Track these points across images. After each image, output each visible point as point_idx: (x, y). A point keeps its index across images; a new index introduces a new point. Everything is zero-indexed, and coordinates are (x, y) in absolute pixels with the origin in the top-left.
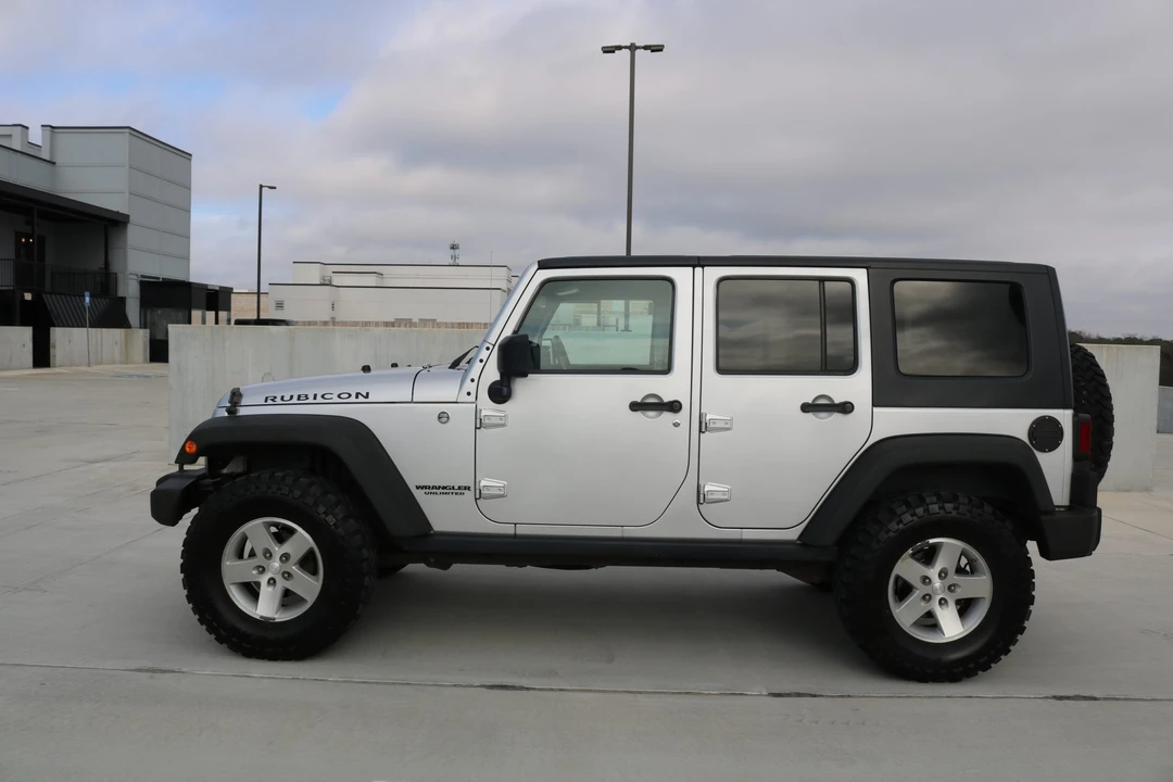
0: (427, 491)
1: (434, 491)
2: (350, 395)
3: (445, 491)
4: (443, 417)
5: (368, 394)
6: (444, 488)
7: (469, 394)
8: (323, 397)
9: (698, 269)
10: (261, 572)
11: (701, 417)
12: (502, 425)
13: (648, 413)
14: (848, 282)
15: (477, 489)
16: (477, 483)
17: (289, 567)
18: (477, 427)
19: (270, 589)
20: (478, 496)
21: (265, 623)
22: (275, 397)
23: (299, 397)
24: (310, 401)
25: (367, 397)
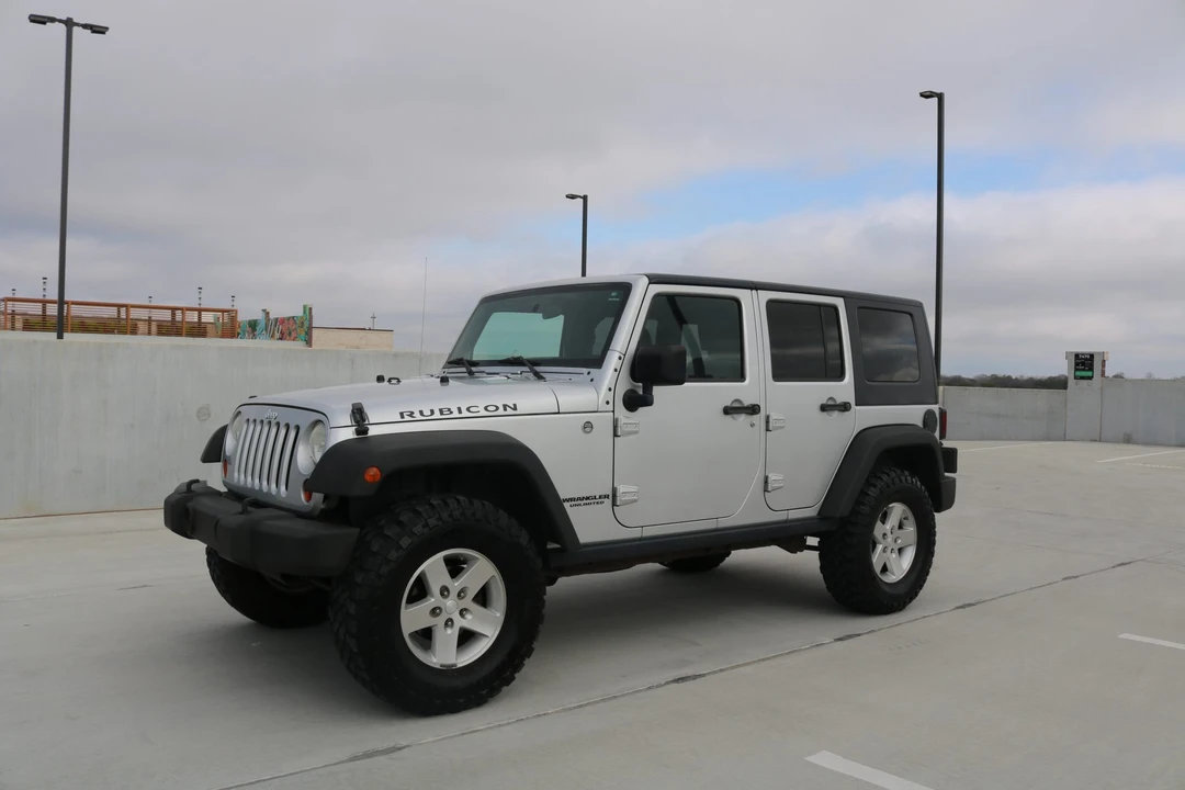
0: (573, 503)
1: (579, 502)
2: (497, 408)
3: (588, 501)
4: (588, 426)
5: (515, 405)
6: (588, 498)
7: (608, 403)
8: (468, 409)
9: (754, 291)
10: (438, 615)
11: (768, 418)
12: (636, 432)
13: (735, 416)
14: (835, 309)
15: (614, 496)
16: (614, 490)
17: (468, 602)
18: (615, 435)
19: (449, 631)
20: (614, 504)
21: (449, 672)
22: (412, 413)
23: (441, 411)
24: (456, 414)
25: (515, 409)
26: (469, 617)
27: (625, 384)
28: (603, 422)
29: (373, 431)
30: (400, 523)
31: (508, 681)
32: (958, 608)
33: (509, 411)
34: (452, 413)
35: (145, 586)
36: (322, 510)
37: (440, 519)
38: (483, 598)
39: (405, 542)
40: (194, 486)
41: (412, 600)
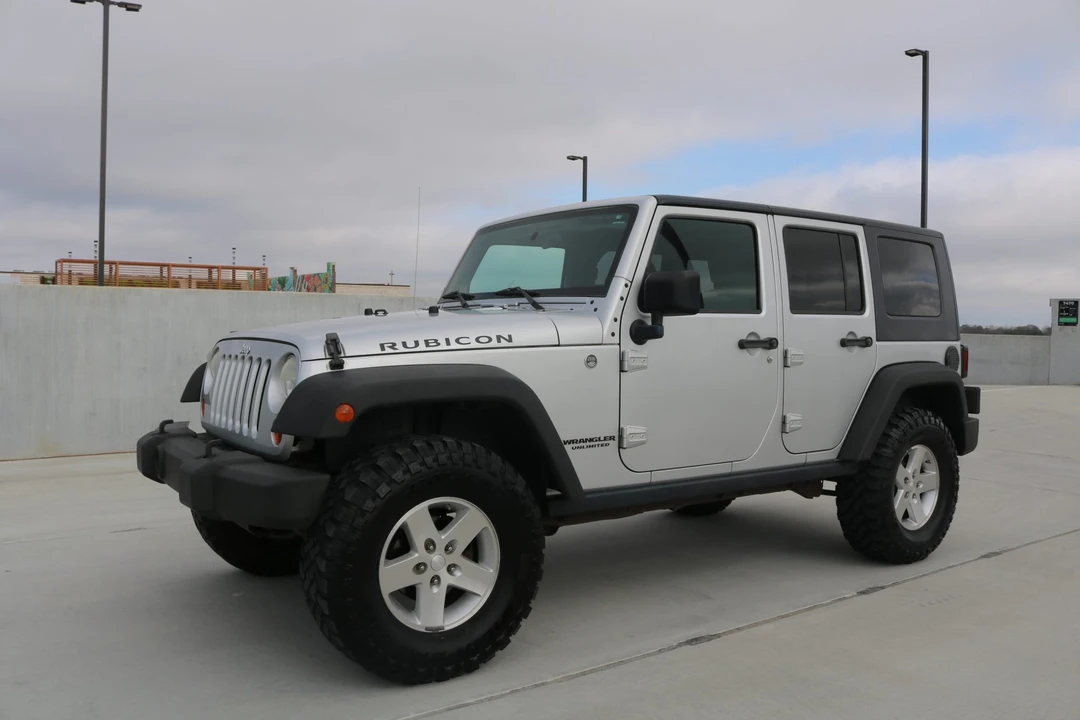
0: (575, 445)
1: (582, 444)
2: (490, 340)
3: (592, 443)
4: (591, 361)
5: (510, 336)
6: (591, 440)
7: (613, 334)
8: (457, 341)
9: (770, 216)
10: (423, 572)
11: (785, 353)
12: (644, 367)
13: (751, 350)
14: (855, 237)
15: (621, 437)
16: (621, 431)
17: (456, 557)
18: (622, 370)
19: (435, 590)
20: (620, 447)
21: (435, 636)
22: (394, 344)
23: (427, 343)
24: (443, 346)
25: (510, 340)
26: (458, 573)
27: (632, 314)
28: (608, 356)
29: (349, 365)
30: (378, 469)
31: (503, 644)
32: (983, 557)
33: (504, 343)
34: (439, 344)
35: (140, 529)
36: (294, 454)
37: (423, 463)
38: (474, 552)
39: (383, 490)
40: (167, 427)
41: (393, 554)
